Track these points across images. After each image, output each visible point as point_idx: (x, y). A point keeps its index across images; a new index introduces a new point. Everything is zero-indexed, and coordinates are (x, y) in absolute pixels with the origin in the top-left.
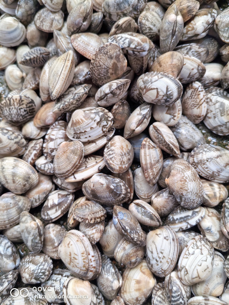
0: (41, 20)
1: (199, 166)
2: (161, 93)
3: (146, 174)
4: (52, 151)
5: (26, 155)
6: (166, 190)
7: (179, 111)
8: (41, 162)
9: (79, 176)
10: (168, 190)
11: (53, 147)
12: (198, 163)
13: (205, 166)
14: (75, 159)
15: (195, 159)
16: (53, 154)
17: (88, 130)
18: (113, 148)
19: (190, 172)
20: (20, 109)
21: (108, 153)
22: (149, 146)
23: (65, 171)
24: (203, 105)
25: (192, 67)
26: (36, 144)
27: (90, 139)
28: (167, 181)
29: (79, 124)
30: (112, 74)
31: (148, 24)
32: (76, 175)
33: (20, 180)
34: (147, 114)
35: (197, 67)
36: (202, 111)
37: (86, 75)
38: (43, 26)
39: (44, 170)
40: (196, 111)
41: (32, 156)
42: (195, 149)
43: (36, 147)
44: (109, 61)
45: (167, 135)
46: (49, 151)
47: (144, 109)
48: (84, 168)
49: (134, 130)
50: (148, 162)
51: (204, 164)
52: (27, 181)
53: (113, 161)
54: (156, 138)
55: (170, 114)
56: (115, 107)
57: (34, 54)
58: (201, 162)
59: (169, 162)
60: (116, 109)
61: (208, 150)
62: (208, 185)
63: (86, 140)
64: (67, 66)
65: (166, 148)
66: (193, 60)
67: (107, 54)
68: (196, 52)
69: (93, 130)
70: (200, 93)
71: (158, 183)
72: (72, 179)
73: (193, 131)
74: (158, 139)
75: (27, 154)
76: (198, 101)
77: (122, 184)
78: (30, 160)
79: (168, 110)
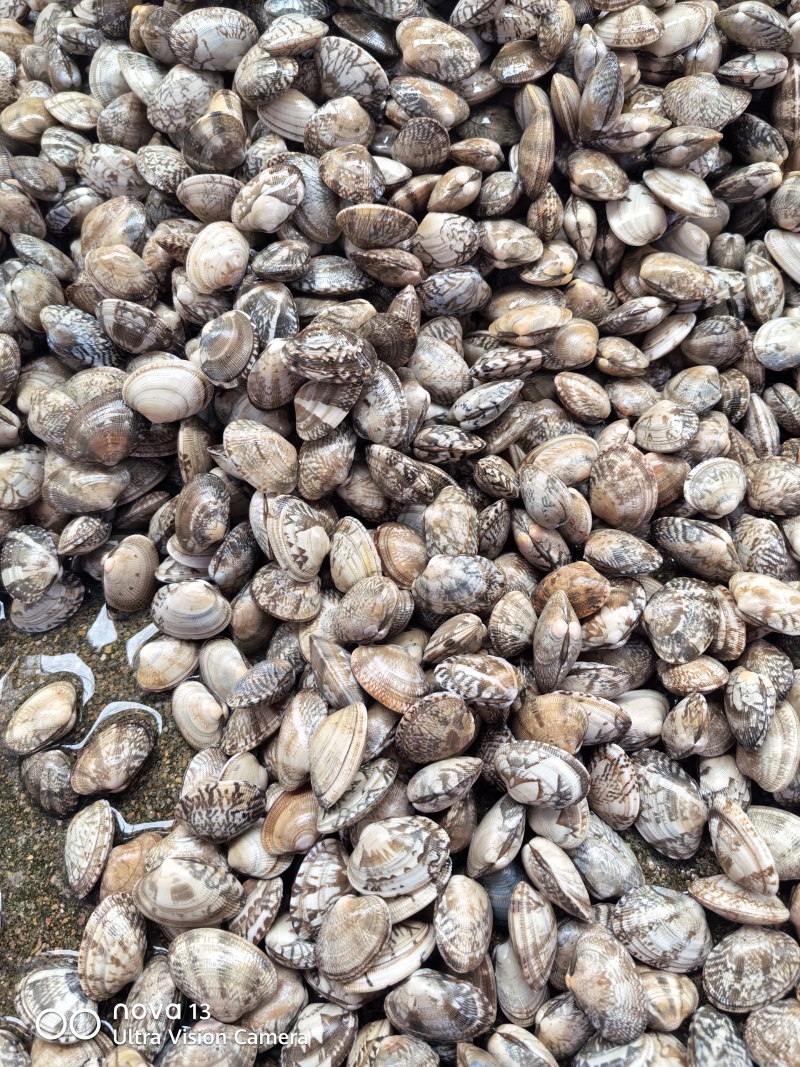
0: (271, 594)
1: (634, 940)
2: (547, 791)
3: (526, 970)
4: (313, 916)
5: (241, 921)
6: (567, 999)
7: (584, 817)
8: (282, 937)
9: (380, 979)
10: (571, 999)
11: (315, 908)
12: (632, 933)
13: (645, 939)
14: (372, 940)
15: (624, 923)
16: (315, 922)
17: (399, 873)
18: (452, 913)
19: (617, 958)
20: (233, 813)
21: (445, 927)
22: (529, 904)
23: (347, 968)
24: (631, 796)
25: (604, 721)
26: (266, 892)
27: (402, 891)
28: (571, 981)
29: (381, 862)
30: (445, 750)
31: (509, 630)
32: (372, 977)
33: (238, 988)
34: (518, 827)
35: (613, 719)
36: (632, 806)
37: (385, 741)
38: (275, 607)
39: (291, 960)
40: (617, 808)
41: (260, 923)
42: (623, 899)
43: (268, 901)
44: (441, 728)
45: (563, 876)
46: (305, 917)
47: (510, 816)
48: (389, 958)
49: (493, 864)
50: (530, 942)
51: (644, 936)
52: (253, 990)
53: (457, 947)
54: (540, 880)
55: (566, 825)
56: (451, 815)
57: (267, 687)
58: (637, 931)
59: (570, 932)
60: (453, 820)
61: (650, 903)
62: (656, 982)
63: (394, 894)
64: (358, 745)
65: (564, 904)
66: (604, 707)
67: (436, 715)
68: (609, 682)
69: (409, 873)
70: (623, 770)
71: (549, 983)
72: (361, 986)
73: (616, 854)
74: (544, 882)
75: (244, 917)
76: (621, 786)
77: (475, 996)
78: (253, 932)
79: (561, 816)
